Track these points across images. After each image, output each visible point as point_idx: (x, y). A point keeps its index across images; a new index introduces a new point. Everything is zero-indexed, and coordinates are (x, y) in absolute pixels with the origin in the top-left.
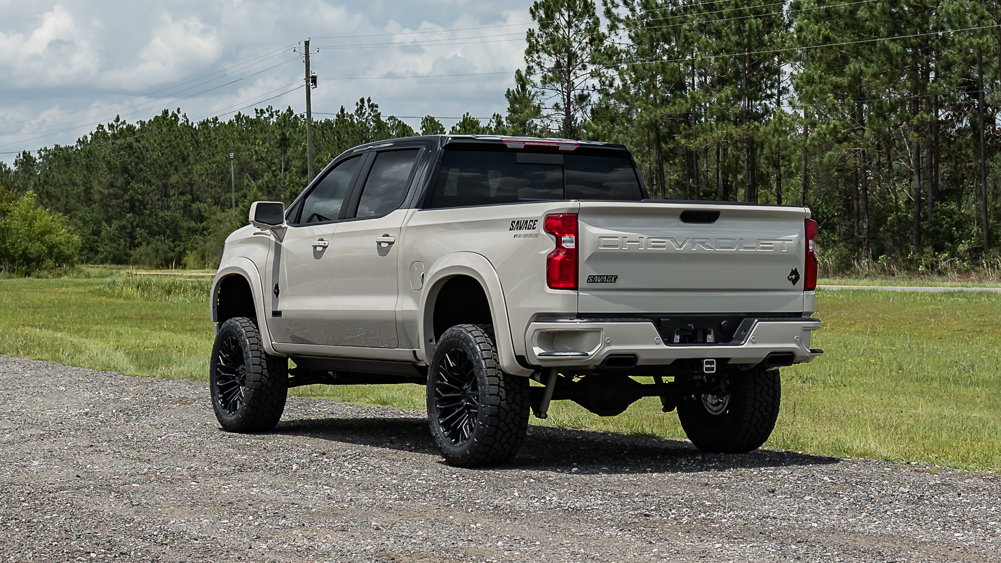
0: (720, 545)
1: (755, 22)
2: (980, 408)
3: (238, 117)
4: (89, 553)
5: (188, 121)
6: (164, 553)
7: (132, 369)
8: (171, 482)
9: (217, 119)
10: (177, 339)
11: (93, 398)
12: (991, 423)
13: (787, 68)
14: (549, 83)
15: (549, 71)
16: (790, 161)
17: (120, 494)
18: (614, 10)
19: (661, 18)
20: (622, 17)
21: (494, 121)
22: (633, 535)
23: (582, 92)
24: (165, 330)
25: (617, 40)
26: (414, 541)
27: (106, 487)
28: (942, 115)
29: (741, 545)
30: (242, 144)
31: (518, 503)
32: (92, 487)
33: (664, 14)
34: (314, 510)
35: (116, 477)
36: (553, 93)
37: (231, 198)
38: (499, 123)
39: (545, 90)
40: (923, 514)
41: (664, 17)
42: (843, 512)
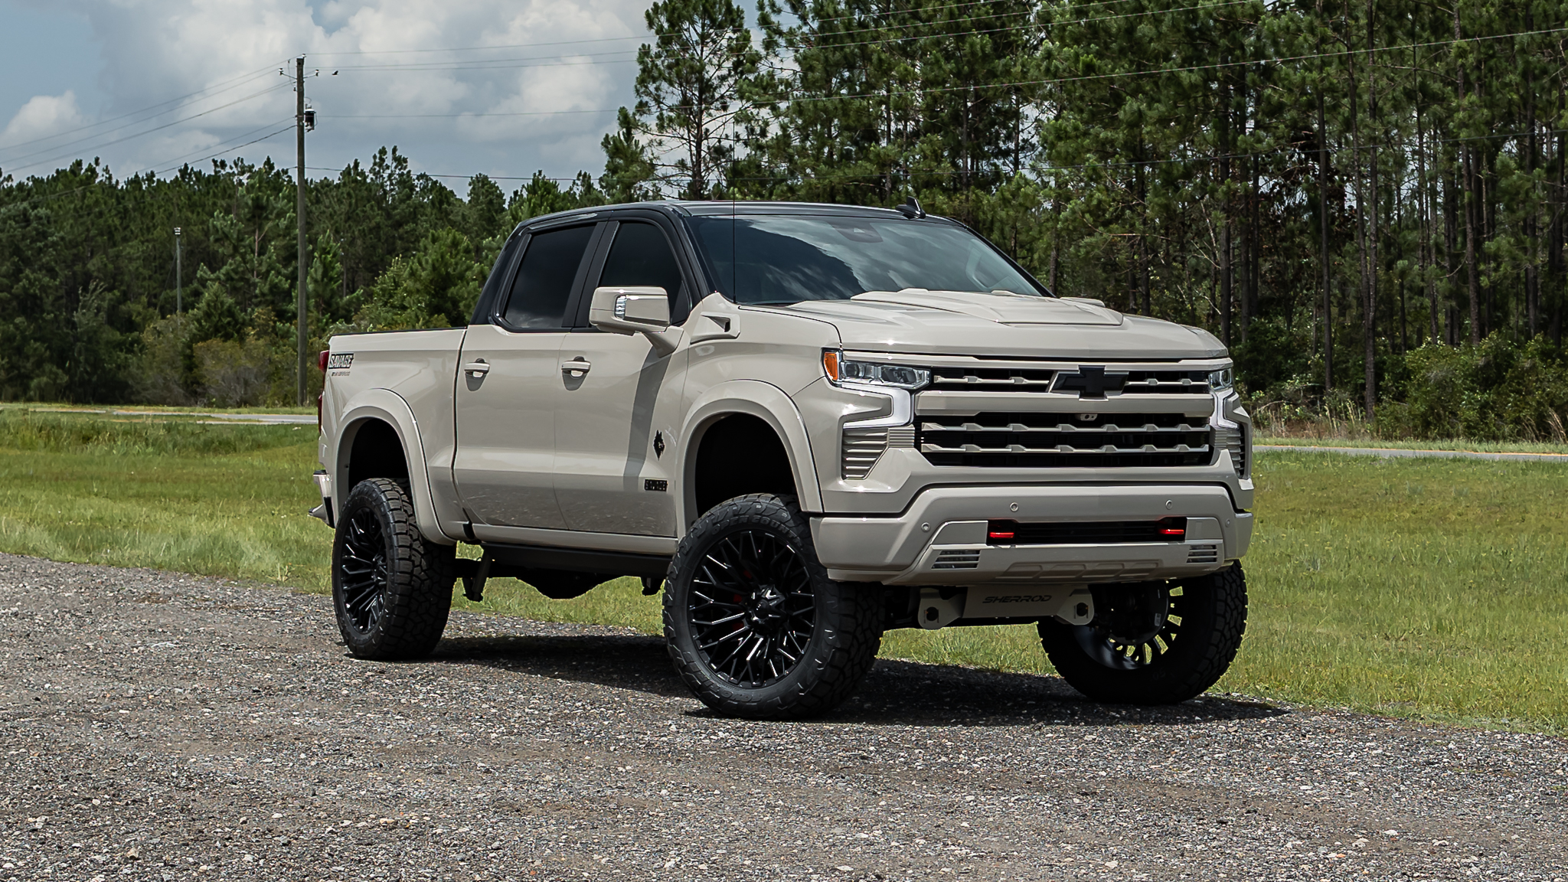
0: (973, 798)
1: (979, 40)
2: (1326, 621)
3: (184, 171)
4: (90, 799)
5: (110, 178)
6: (194, 801)
7: (62, 552)
8: (174, 709)
9: (153, 174)
10: (117, 509)
11: (17, 593)
12: (1344, 643)
13: (1029, 111)
14: (669, 126)
15: (671, 109)
16: (1031, 251)
17: (107, 724)
18: (774, 18)
19: (843, 32)
20: (785, 29)
21: (579, 183)
22: (849, 783)
23: (719, 142)
24: (96, 495)
25: (776, 62)
26: (542, 788)
27: (83, 714)
28: (1265, 185)
29: (1002, 798)
30: (193, 212)
31: (678, 740)
32: (63, 714)
33: (848, 26)
34: (390, 746)
35: (93, 700)
36: (676, 142)
37: (174, 298)
38: (589, 187)
39: (663, 138)
40: (1255, 760)
41: (847, 30)
42: (1141, 757)
